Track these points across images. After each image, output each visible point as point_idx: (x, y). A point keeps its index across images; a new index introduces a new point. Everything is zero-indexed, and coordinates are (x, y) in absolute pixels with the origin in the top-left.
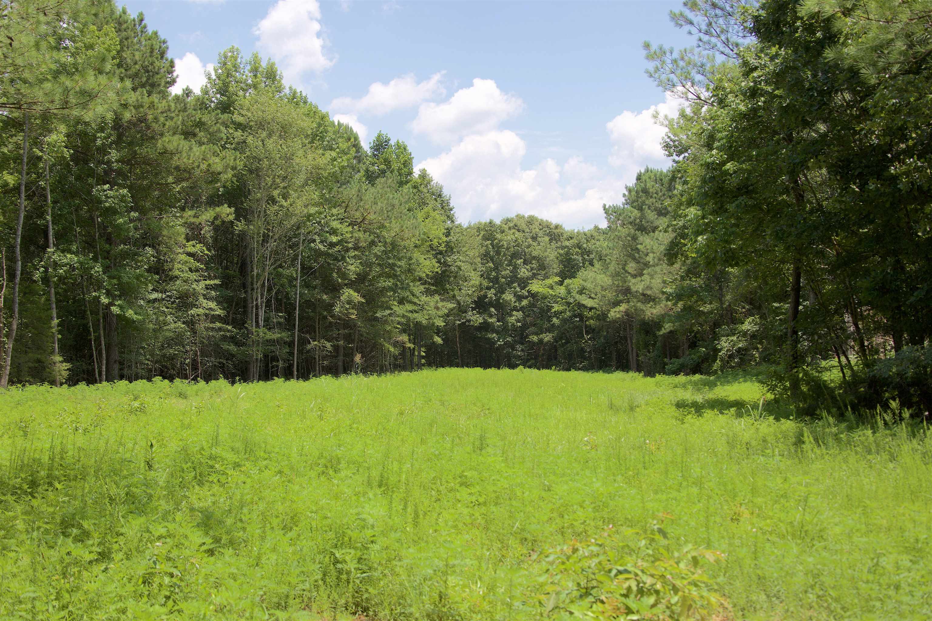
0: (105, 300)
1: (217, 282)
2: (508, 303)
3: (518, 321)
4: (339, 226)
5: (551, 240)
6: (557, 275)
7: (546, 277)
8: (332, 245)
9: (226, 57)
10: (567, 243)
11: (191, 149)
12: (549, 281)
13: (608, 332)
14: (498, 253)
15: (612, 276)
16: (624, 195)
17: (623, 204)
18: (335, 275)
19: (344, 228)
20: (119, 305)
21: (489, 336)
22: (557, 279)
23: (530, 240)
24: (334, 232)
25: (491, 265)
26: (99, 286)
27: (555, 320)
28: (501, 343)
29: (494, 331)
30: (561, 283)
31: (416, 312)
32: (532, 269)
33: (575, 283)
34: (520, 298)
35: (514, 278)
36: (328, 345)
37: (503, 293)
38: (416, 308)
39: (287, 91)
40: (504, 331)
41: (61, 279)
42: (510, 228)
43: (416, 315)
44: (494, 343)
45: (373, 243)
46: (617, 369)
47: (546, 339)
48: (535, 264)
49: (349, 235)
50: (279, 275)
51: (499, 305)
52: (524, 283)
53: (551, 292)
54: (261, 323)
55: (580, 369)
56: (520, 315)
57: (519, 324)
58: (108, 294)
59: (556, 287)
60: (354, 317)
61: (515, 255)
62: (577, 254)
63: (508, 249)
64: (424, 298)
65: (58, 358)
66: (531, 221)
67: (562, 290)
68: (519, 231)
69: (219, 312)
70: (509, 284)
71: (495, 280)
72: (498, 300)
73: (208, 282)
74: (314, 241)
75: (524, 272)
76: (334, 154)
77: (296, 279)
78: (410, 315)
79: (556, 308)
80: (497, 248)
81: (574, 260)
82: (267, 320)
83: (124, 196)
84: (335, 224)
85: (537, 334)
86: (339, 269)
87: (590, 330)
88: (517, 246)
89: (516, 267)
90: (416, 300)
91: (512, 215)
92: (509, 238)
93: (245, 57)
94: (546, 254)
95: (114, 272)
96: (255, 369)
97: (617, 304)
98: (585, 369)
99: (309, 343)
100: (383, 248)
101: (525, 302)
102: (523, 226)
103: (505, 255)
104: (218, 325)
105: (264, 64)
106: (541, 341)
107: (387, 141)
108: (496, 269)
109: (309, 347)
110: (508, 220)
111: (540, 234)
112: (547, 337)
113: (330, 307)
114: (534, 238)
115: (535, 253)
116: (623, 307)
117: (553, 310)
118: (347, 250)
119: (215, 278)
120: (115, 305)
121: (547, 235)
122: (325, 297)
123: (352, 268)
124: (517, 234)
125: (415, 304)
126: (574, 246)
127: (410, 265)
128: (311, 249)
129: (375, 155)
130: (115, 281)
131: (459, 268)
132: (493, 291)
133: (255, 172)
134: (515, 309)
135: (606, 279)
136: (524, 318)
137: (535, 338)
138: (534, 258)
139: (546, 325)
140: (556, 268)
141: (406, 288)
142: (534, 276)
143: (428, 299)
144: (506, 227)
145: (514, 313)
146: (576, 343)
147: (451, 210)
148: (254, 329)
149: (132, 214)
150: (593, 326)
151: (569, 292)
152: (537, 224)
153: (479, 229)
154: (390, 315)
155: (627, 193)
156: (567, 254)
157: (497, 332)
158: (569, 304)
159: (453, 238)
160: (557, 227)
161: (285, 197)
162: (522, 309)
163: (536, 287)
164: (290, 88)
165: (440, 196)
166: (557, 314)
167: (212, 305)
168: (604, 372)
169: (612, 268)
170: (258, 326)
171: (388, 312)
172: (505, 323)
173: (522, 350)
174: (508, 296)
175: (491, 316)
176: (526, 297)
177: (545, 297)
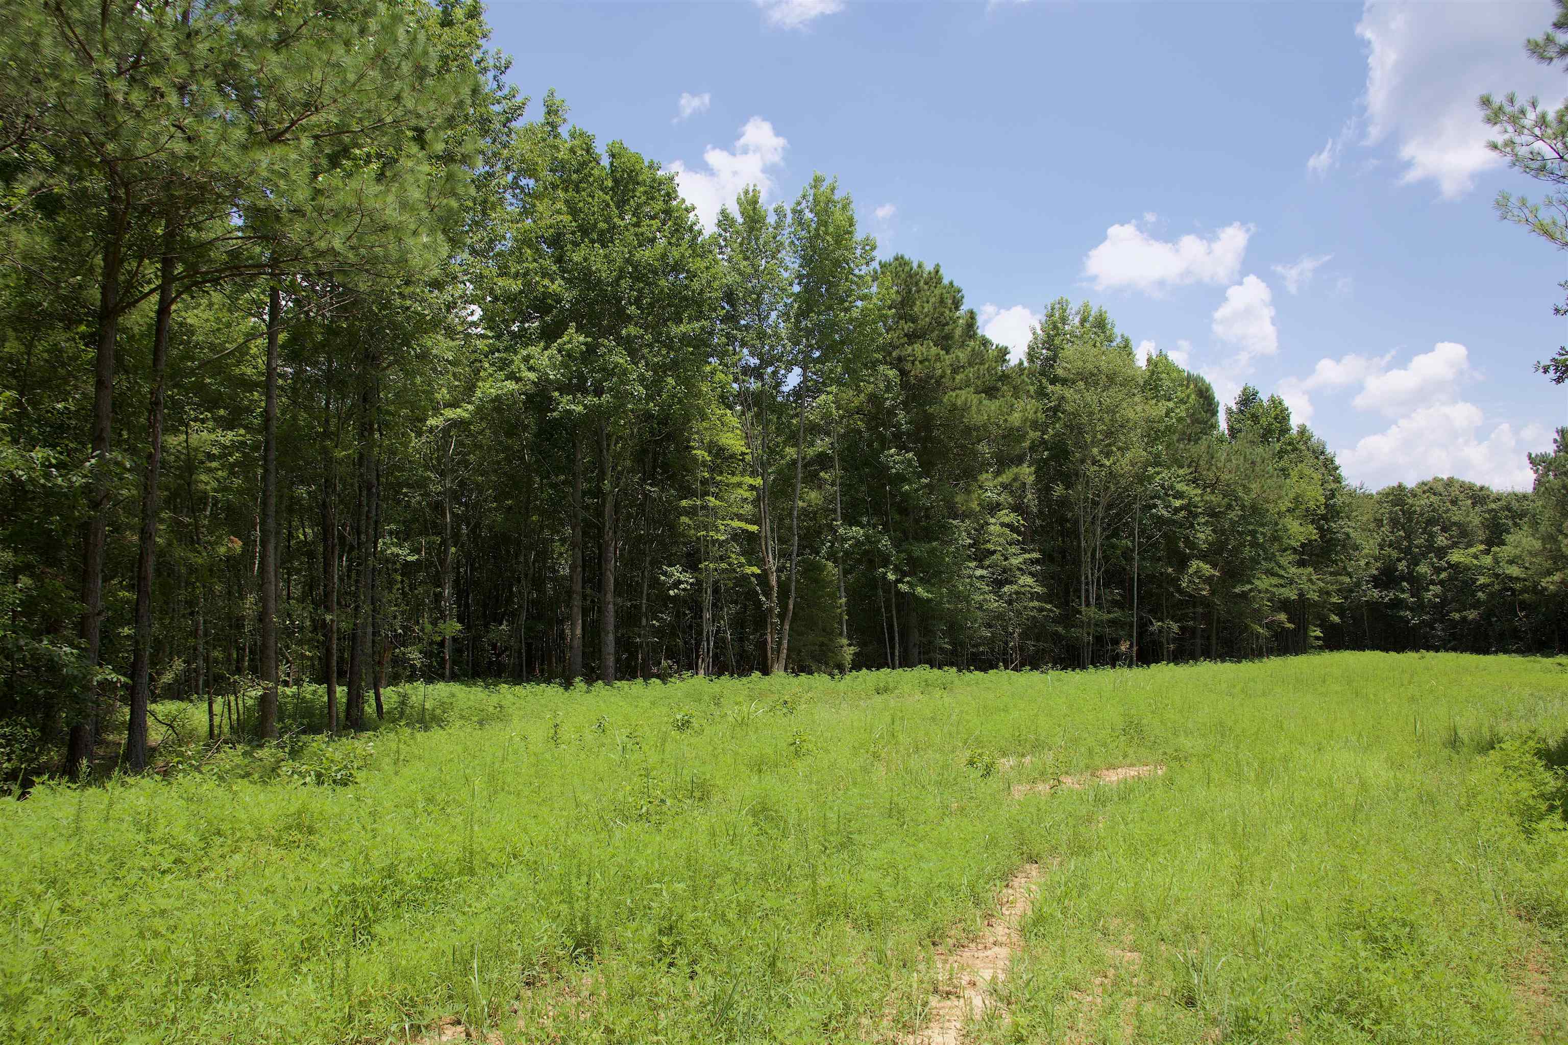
0: (891, 577)
1: (1036, 555)
2: (1424, 576)
3: (1436, 596)
4: (1185, 488)
5: (1474, 505)
6: (1482, 542)
7: (1469, 545)
8: (1177, 510)
9: (1053, 309)
10: (1493, 506)
11: (981, 402)
12: (1472, 550)
13: (1547, 608)
14: (1410, 520)
15: (1543, 540)
16: (1555, 441)
17: (1555, 452)
18: (1182, 545)
19: (1194, 492)
20: (908, 582)
21: (1402, 613)
22: (1482, 547)
23: (1448, 504)
24: (1179, 495)
25: (1402, 533)
26: (885, 562)
27: (1480, 594)
28: (1416, 621)
29: (1407, 608)
30: (1488, 552)
31: (1282, 586)
32: (1452, 537)
33: (1505, 552)
34: (1438, 570)
35: (1430, 547)
36: (1175, 627)
37: (1417, 565)
38: (1282, 581)
39: (1119, 340)
40: (1419, 608)
41: (847, 553)
42: (1424, 492)
43: (1282, 590)
44: (1408, 622)
45: (1229, 507)
46: (1560, 652)
47: (1471, 617)
48: (1455, 531)
49: (1198, 499)
50: (1113, 547)
51: (1412, 578)
52: (1441, 552)
53: (1475, 562)
54: (1092, 601)
55: (1514, 652)
56: (1437, 589)
57: (1438, 600)
58: (897, 569)
59: (1482, 557)
60: (1204, 593)
61: (1431, 522)
62: (1506, 517)
63: (1422, 515)
64: (1293, 570)
65: (845, 641)
66: (1450, 483)
67: (1488, 560)
68: (1435, 494)
69: (1038, 589)
70: (1424, 555)
71: (1407, 551)
72: (1410, 573)
73: (1027, 556)
74: (1155, 506)
75: (1441, 540)
76: (1171, 404)
77: (1133, 551)
78: (1274, 590)
79: (1482, 580)
80: (1409, 514)
81: (1504, 524)
82: (1098, 598)
83: (910, 460)
84: (1181, 487)
85: (1459, 611)
86: (1187, 538)
87: (1524, 606)
88: (1433, 511)
89: (1432, 536)
90: (1282, 573)
91: (1428, 478)
92: (1422, 502)
93: (1074, 307)
94: (1469, 519)
95: (905, 546)
96: (1087, 654)
97: (1549, 573)
98: (1519, 652)
99: (1152, 623)
100: (1240, 513)
101: (1443, 575)
102: (1441, 489)
103: (1417, 522)
104: (1036, 604)
105: (1094, 313)
106: (1464, 619)
107: (1255, 394)
108: (1408, 537)
109: (1151, 628)
110: (1424, 484)
111: (1462, 496)
112: (1472, 615)
113: (1175, 581)
114: (1454, 502)
115: (1455, 519)
116: (1557, 577)
117: (1478, 583)
118: (1196, 516)
119: (1033, 550)
120: (903, 583)
121: (1471, 498)
122: (1170, 570)
123: (1202, 536)
124: (1433, 498)
125: (1282, 577)
126: (1502, 509)
127: (1276, 531)
128: (1152, 515)
129: (1241, 411)
130: (903, 555)
131: (1347, 535)
132: (1404, 563)
133: (1075, 428)
134: (1432, 582)
135: (1534, 542)
136: (1444, 593)
137: (1457, 616)
138: (1455, 524)
139: (1471, 600)
140: (1482, 535)
141: (1270, 558)
142: (1455, 545)
143: (1301, 570)
144: (1419, 492)
145: (1431, 587)
146: (1508, 620)
147: (1337, 468)
148: (1083, 608)
149: (923, 480)
150: (1528, 602)
151: (1497, 561)
152: (1457, 485)
153: (1388, 494)
154: (1251, 590)
155: (1558, 438)
156: (1495, 518)
157: (1412, 610)
158: (1497, 576)
159: (1338, 500)
160: (1482, 488)
161: (1108, 455)
162: (1441, 583)
163: (1456, 557)
164: (1122, 336)
165: (1322, 453)
166: (1483, 587)
167: (1029, 580)
168: (1543, 655)
169: (1542, 529)
170: (1088, 605)
171: (1249, 587)
172: (1420, 599)
173: (1443, 630)
174: (1423, 569)
175: (1403, 591)
176: (1445, 570)
177: (1467, 568)
